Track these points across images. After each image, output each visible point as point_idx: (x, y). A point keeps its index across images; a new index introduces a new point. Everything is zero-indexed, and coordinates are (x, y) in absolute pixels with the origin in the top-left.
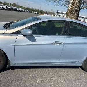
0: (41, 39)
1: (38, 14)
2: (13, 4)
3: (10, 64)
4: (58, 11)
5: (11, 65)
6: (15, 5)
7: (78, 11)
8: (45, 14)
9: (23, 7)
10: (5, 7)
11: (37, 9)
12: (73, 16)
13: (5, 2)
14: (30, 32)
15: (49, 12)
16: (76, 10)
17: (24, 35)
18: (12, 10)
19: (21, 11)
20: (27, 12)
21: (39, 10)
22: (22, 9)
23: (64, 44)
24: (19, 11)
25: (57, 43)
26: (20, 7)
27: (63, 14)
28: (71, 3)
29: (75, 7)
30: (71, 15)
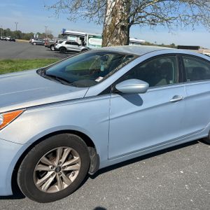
1: (14, 40)
4: (64, 30)
8: (33, 40)
12: (118, 41)
15: (39, 34)
16: (123, 28)
25: (176, 100)
27: (78, 36)
28: (109, 11)
29: (121, 21)
30: (114, 39)
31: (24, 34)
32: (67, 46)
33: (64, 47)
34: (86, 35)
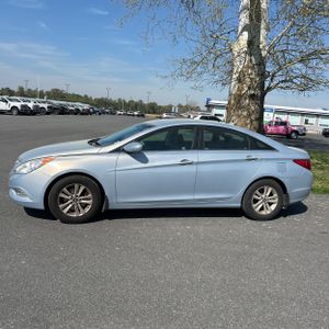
0: (156, 158)
1: (143, 116)
2: (49, 90)
3: (107, 203)
4: (208, 100)
5: (111, 207)
6: (57, 94)
8: (165, 115)
9: (86, 100)
10: (31, 105)
11: (136, 100)
13: (21, 89)
14: (138, 146)
15: (180, 106)
17: (129, 153)
18: (52, 111)
19: (82, 114)
20: (104, 113)
21: (145, 102)
22: (86, 107)
23: (197, 163)
24: (77, 112)
25: (184, 163)
26: (77, 98)
31: (160, 107)
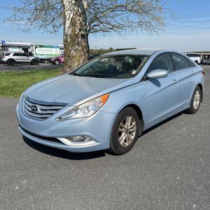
7: (85, 37)
12: (80, 48)
16: (83, 36)
27: (19, 47)
28: (68, 22)
29: (80, 30)
30: (77, 47)
32: (15, 58)
33: (13, 59)
34: (32, 46)
